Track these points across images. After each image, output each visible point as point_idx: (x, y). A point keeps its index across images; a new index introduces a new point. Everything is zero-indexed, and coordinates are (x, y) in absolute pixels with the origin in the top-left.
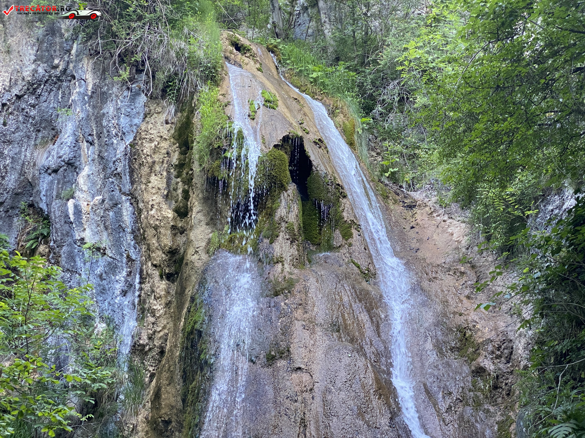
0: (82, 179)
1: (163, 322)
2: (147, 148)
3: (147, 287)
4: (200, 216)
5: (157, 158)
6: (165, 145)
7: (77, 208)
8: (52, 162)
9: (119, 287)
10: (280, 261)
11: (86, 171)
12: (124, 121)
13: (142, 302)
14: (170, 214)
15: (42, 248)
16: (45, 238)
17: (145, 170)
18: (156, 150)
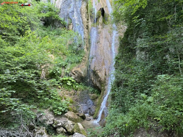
0: (75, 14)
1: (87, 35)
2: (82, 10)
3: (84, 30)
4: (90, 21)
5: (84, 11)
6: (85, 9)
7: (75, 18)
8: (71, 11)
9: (81, 30)
10: (99, 28)
11: (75, 13)
12: (79, 5)
13: (84, 32)
14: (86, 20)
15: (71, 24)
16: (71, 22)
17: (82, 13)
18: (84, 10)
